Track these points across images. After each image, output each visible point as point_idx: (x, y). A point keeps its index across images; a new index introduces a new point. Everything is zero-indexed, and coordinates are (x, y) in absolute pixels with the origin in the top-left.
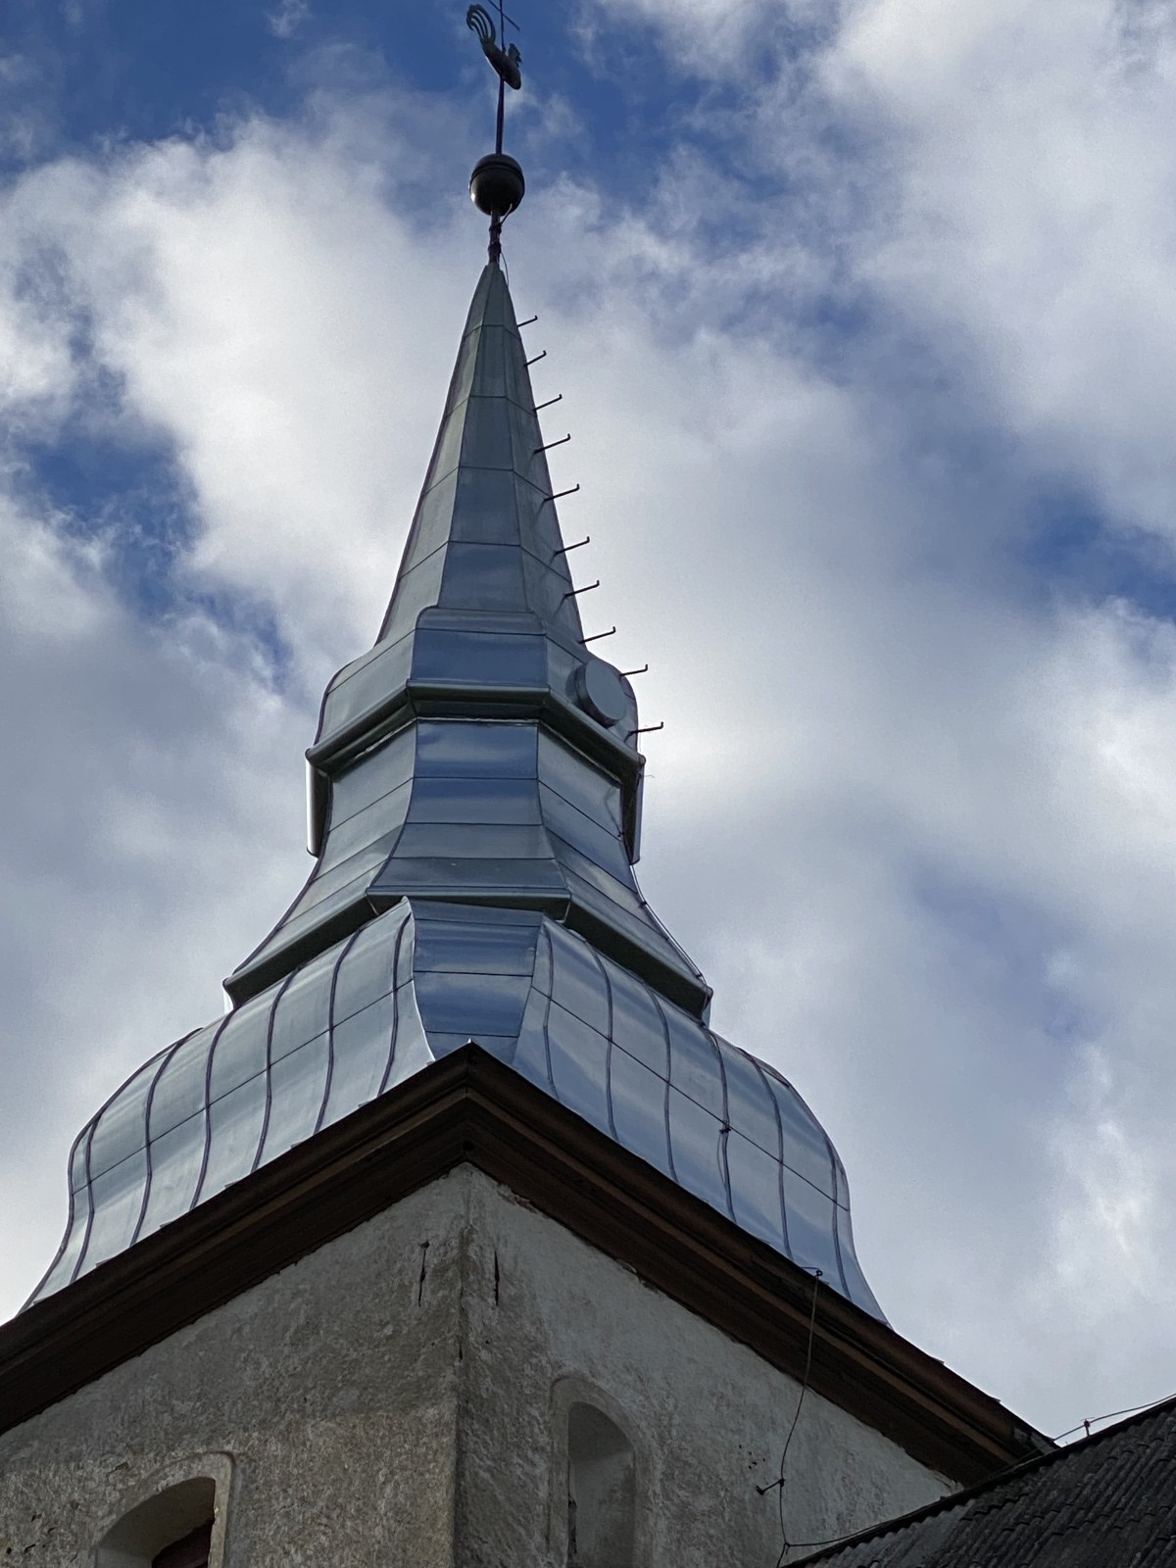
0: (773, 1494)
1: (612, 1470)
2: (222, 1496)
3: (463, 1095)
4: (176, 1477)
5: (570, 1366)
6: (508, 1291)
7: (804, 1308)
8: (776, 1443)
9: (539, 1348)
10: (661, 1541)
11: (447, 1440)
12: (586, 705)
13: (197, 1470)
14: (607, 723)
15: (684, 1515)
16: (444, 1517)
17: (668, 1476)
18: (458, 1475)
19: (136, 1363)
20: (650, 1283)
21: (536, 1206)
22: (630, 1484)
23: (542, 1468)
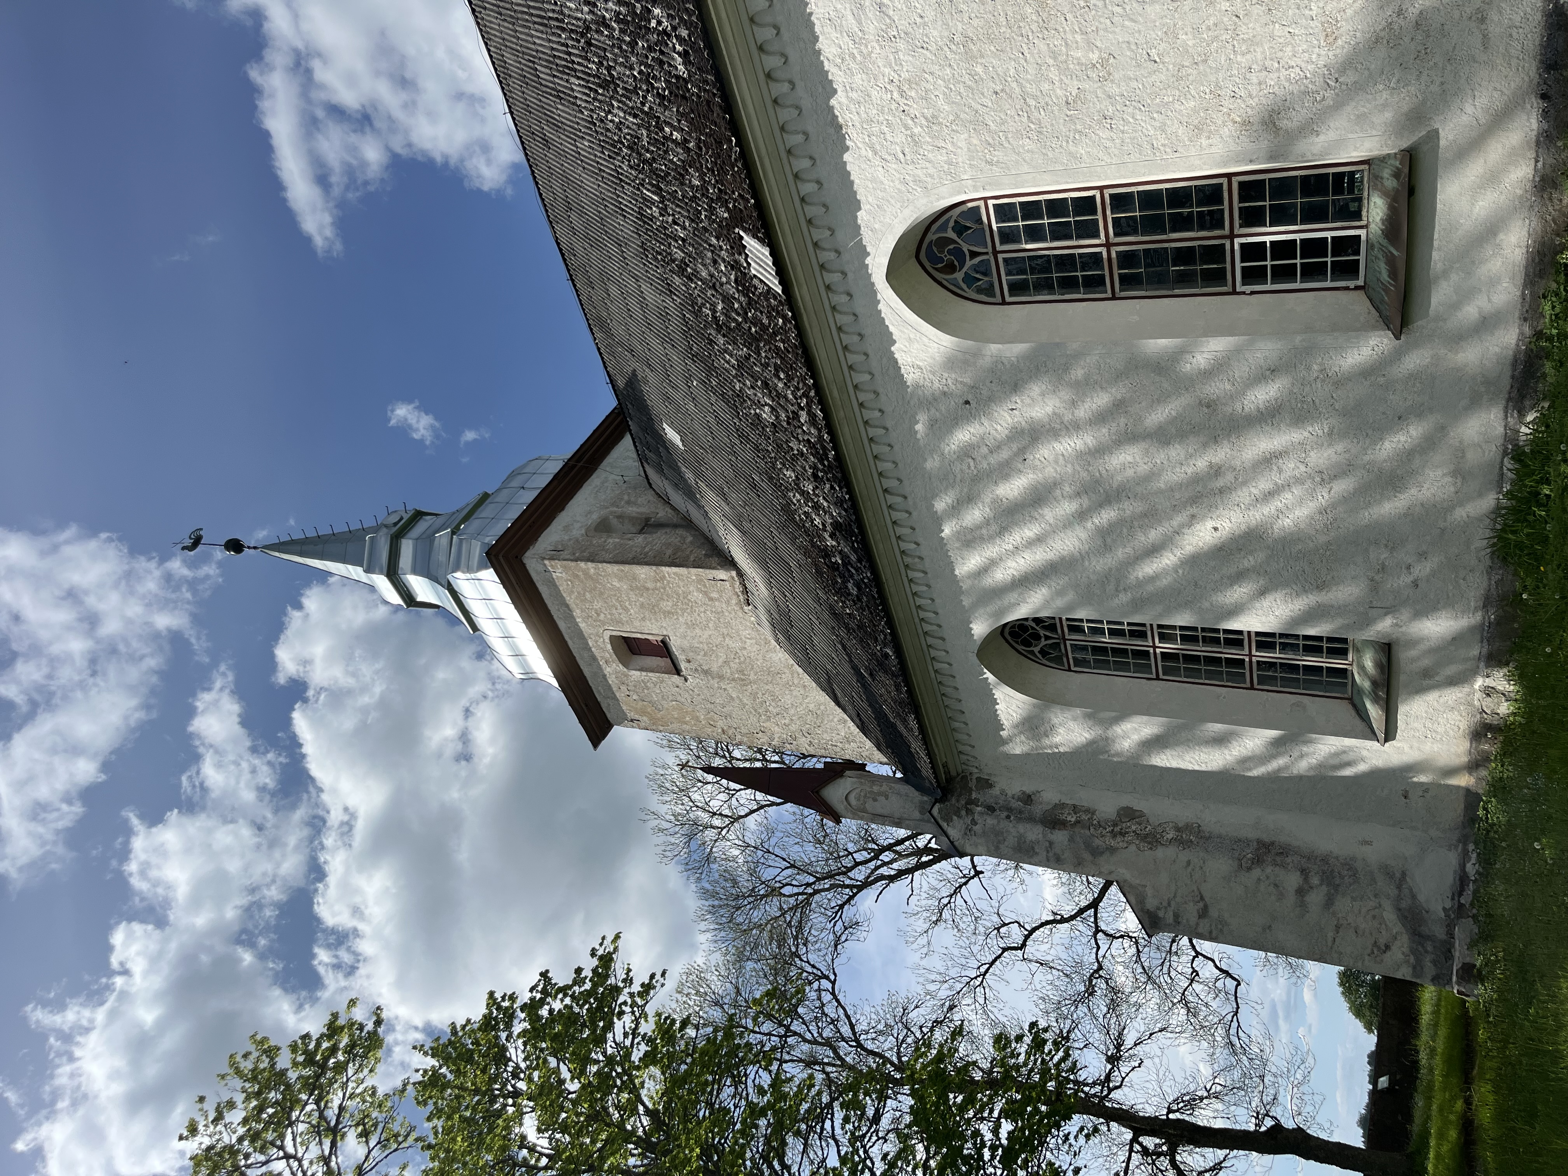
0: (626, 479)
1: (614, 522)
2: (614, 633)
3: (501, 557)
4: (609, 647)
5: (583, 532)
6: (560, 548)
7: (574, 466)
8: (613, 476)
9: (577, 540)
10: (635, 509)
11: (600, 565)
12: (395, 524)
13: (607, 641)
14: (401, 519)
15: (628, 503)
16: (622, 567)
17: (617, 507)
18: (610, 562)
19: (577, 658)
20: (563, 509)
21: (536, 540)
22: (619, 517)
23: (611, 540)
